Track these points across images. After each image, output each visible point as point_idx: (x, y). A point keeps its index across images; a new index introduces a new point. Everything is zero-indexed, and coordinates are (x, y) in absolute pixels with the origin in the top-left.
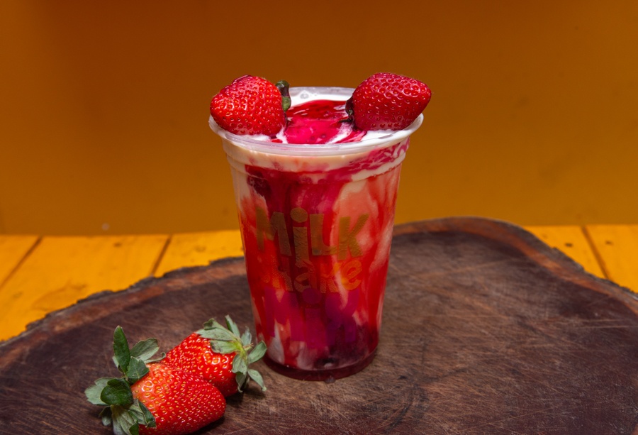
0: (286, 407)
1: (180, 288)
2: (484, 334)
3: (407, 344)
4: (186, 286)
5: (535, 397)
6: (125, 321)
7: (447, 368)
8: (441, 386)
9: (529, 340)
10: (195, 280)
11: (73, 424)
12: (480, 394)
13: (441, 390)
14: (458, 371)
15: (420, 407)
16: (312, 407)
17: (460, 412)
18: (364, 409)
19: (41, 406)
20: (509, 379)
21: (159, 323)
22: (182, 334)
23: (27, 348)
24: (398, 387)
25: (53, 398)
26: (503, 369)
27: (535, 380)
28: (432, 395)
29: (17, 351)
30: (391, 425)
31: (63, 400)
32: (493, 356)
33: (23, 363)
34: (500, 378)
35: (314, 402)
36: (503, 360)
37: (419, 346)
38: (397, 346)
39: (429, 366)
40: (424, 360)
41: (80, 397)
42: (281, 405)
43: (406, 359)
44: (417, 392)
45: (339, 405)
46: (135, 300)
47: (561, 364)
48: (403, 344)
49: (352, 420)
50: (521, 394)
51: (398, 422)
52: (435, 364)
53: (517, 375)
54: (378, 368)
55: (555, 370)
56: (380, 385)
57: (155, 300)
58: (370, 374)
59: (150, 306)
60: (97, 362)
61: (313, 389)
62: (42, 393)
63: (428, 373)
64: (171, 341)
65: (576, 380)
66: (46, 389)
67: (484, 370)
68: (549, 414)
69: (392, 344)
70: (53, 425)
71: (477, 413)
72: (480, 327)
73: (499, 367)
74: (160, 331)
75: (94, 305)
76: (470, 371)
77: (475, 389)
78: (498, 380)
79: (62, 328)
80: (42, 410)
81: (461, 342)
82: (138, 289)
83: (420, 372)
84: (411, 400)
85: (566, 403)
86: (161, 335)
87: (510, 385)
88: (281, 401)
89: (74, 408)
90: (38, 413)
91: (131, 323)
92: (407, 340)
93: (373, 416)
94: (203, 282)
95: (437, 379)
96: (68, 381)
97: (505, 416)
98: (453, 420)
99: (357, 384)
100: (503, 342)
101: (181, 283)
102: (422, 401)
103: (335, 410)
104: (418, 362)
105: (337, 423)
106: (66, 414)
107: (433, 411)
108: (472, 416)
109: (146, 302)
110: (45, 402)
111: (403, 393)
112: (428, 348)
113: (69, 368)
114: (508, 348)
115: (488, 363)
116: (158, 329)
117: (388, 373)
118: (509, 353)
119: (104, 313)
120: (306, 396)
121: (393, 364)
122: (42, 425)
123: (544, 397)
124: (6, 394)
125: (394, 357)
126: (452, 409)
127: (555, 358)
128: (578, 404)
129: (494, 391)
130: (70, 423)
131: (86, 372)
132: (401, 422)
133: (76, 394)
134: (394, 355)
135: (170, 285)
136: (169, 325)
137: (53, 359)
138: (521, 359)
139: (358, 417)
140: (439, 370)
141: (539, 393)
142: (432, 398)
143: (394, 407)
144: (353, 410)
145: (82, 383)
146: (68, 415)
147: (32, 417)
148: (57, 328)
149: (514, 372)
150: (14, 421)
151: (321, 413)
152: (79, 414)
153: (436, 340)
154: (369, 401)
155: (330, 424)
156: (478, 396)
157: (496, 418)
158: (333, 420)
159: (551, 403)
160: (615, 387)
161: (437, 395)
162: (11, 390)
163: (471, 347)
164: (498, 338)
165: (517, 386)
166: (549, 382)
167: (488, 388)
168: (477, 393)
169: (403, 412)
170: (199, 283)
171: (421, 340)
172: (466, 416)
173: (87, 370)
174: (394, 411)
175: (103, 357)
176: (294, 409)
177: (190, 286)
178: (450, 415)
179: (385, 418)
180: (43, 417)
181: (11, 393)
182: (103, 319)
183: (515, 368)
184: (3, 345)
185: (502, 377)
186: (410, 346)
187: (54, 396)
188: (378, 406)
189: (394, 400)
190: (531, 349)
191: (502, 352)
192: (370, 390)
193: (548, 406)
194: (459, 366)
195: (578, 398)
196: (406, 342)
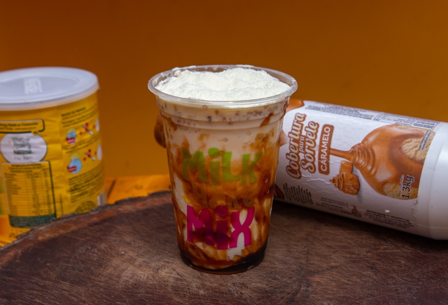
0: (211, 291)
1: (128, 212)
2: (351, 243)
3: (295, 250)
4: (132, 210)
5: (388, 284)
6: (90, 234)
7: (325, 266)
8: (321, 277)
9: (382, 247)
10: (139, 206)
11: (58, 301)
12: (349, 283)
13: (321, 280)
14: (332, 267)
15: (307, 291)
16: (230, 291)
17: (335, 294)
18: (267, 292)
19: (34, 289)
20: (369, 272)
21: (115, 235)
22: (132, 243)
23: (20, 251)
24: (290, 278)
25: (42, 284)
26: (365, 266)
27: (388, 274)
28: (315, 283)
29: (12, 253)
30: (287, 302)
31: (49, 285)
32: (357, 258)
33: (17, 261)
34: (362, 272)
35: (231, 287)
36: (364, 260)
37: (304, 251)
38: (288, 251)
39: (312, 264)
40: (308, 260)
41: (62, 284)
42: (208, 289)
43: (295, 260)
44: (304, 281)
45: (249, 289)
46: (95, 219)
47: (405, 263)
48: (292, 250)
49: (259, 299)
50: (378, 282)
51: (292, 300)
52: (316, 262)
53: (374, 270)
54: (275, 266)
55: (401, 267)
56: (277, 276)
57: (110, 219)
58: (270, 269)
59: (107, 224)
60: (71, 260)
61: (230, 279)
62: (33, 281)
63: (312, 269)
64: (125, 247)
65: (416, 273)
66: (36, 279)
67: (351, 267)
68: (398, 295)
69: (285, 249)
70: (43, 302)
71: (347, 295)
72: (347, 238)
73: (361, 265)
74: (116, 240)
75: (65, 222)
76: (341, 268)
77: (345, 279)
78: (361, 273)
79: (43, 238)
80: (35, 292)
81: (334, 248)
82: (97, 212)
83: (306, 268)
84: (300, 286)
85: (410, 288)
86: (117, 243)
87: (370, 277)
88: (207, 287)
89: (58, 291)
90: (32, 294)
91: (94, 235)
92: (295, 247)
93: (274, 297)
94: (145, 207)
95: (318, 272)
96: (52, 273)
97: (367, 297)
98: (331, 300)
99: (261, 276)
100: (364, 249)
101: (129, 208)
102: (307, 287)
103: (246, 293)
104: (304, 262)
105: (248, 301)
106: (52, 295)
107: (316, 294)
108: (344, 297)
109: (104, 221)
110: (36, 287)
111: (294, 282)
112: (310, 252)
113: (52, 264)
114: (367, 252)
115: (354, 262)
116: (115, 239)
117: (282, 269)
118: (368, 256)
119: (74, 228)
120: (225, 284)
121: (285, 263)
122: (36, 302)
123: (394, 284)
124: (7, 282)
125: (286, 258)
126: (329, 292)
127: (401, 259)
128: (418, 289)
129: (358, 280)
130: (55, 300)
131: (64, 267)
132: (294, 301)
133: (58, 282)
134: (286, 256)
135: (120, 209)
136: (122, 236)
137: (39, 259)
138: (377, 260)
139: (263, 297)
140: (319, 267)
141: (390, 282)
142: (314, 285)
143: (288, 291)
144: (259, 292)
145: (62, 274)
146: (54, 296)
147: (27, 297)
148: (40, 238)
149: (372, 268)
150: (14, 299)
151: (236, 295)
152: (62, 295)
153: (316, 247)
154: (270, 287)
155: (243, 302)
156: (347, 284)
157: (360, 298)
158: (245, 299)
159: (399, 289)
160: (444, 278)
161: (318, 283)
162: (10, 279)
163: (341, 252)
164: (360, 246)
165: (374, 277)
166: (397, 275)
167: (354, 278)
168: (346, 282)
169: (295, 294)
170: (142, 208)
171: (305, 247)
172: (339, 297)
173: (65, 266)
174: (289, 293)
175: (76, 258)
176: (217, 292)
177: (135, 210)
178: (328, 296)
179: (282, 298)
180: (36, 297)
181: (11, 281)
182: (73, 232)
183: (372, 266)
184: (1, 249)
185: (364, 271)
186: (297, 251)
187: (42, 283)
188: (277, 290)
189: (288, 286)
190: (383, 253)
191: (364, 255)
192: (270, 280)
193: (397, 290)
194: (333, 264)
195: (418, 285)
196: (295, 248)
